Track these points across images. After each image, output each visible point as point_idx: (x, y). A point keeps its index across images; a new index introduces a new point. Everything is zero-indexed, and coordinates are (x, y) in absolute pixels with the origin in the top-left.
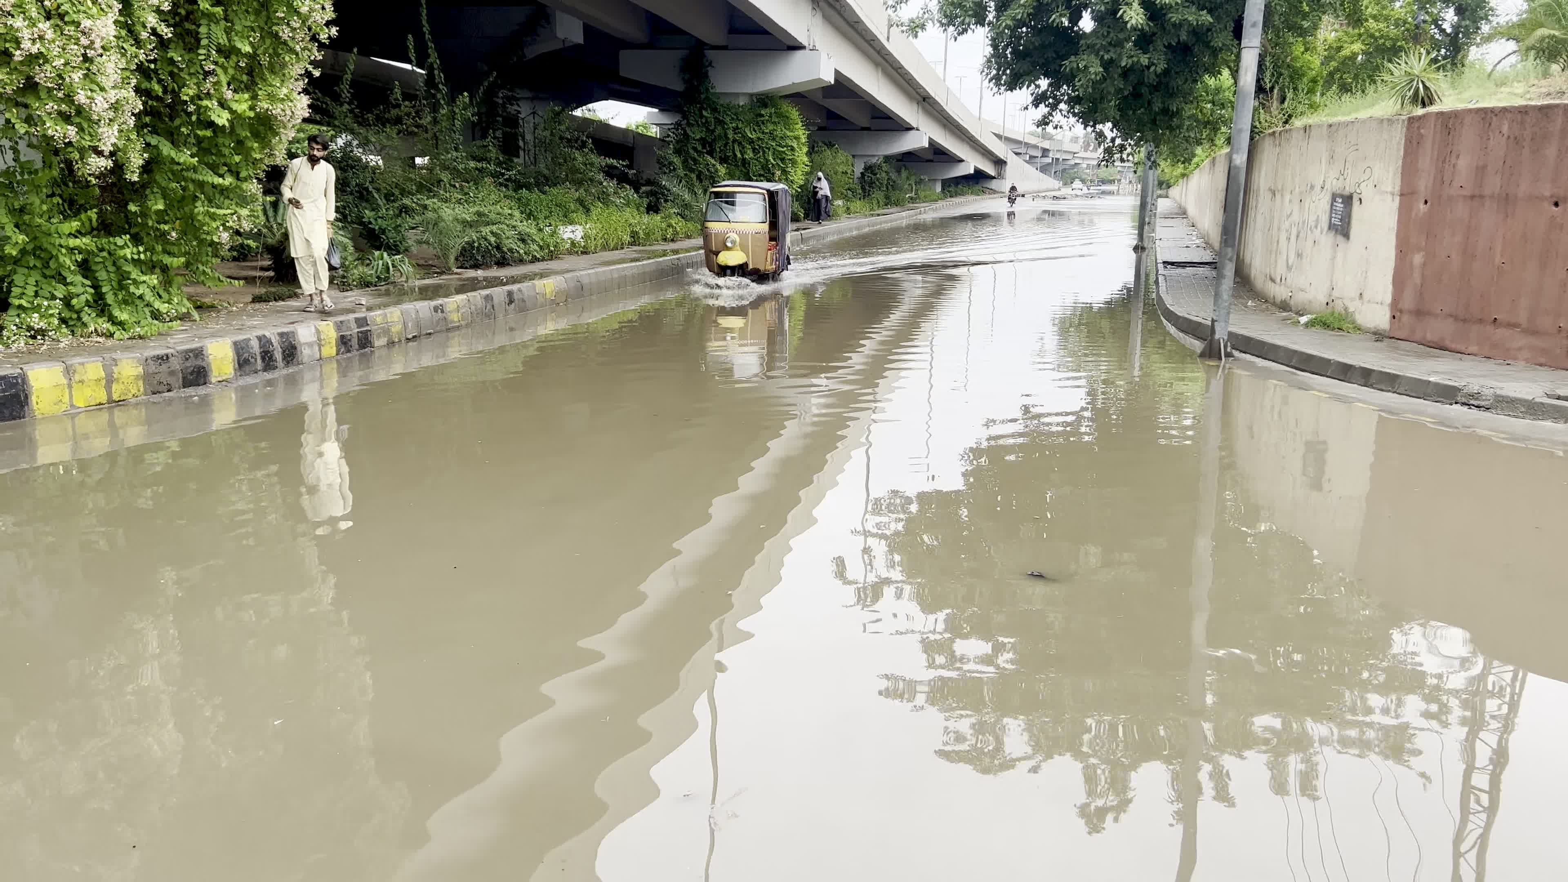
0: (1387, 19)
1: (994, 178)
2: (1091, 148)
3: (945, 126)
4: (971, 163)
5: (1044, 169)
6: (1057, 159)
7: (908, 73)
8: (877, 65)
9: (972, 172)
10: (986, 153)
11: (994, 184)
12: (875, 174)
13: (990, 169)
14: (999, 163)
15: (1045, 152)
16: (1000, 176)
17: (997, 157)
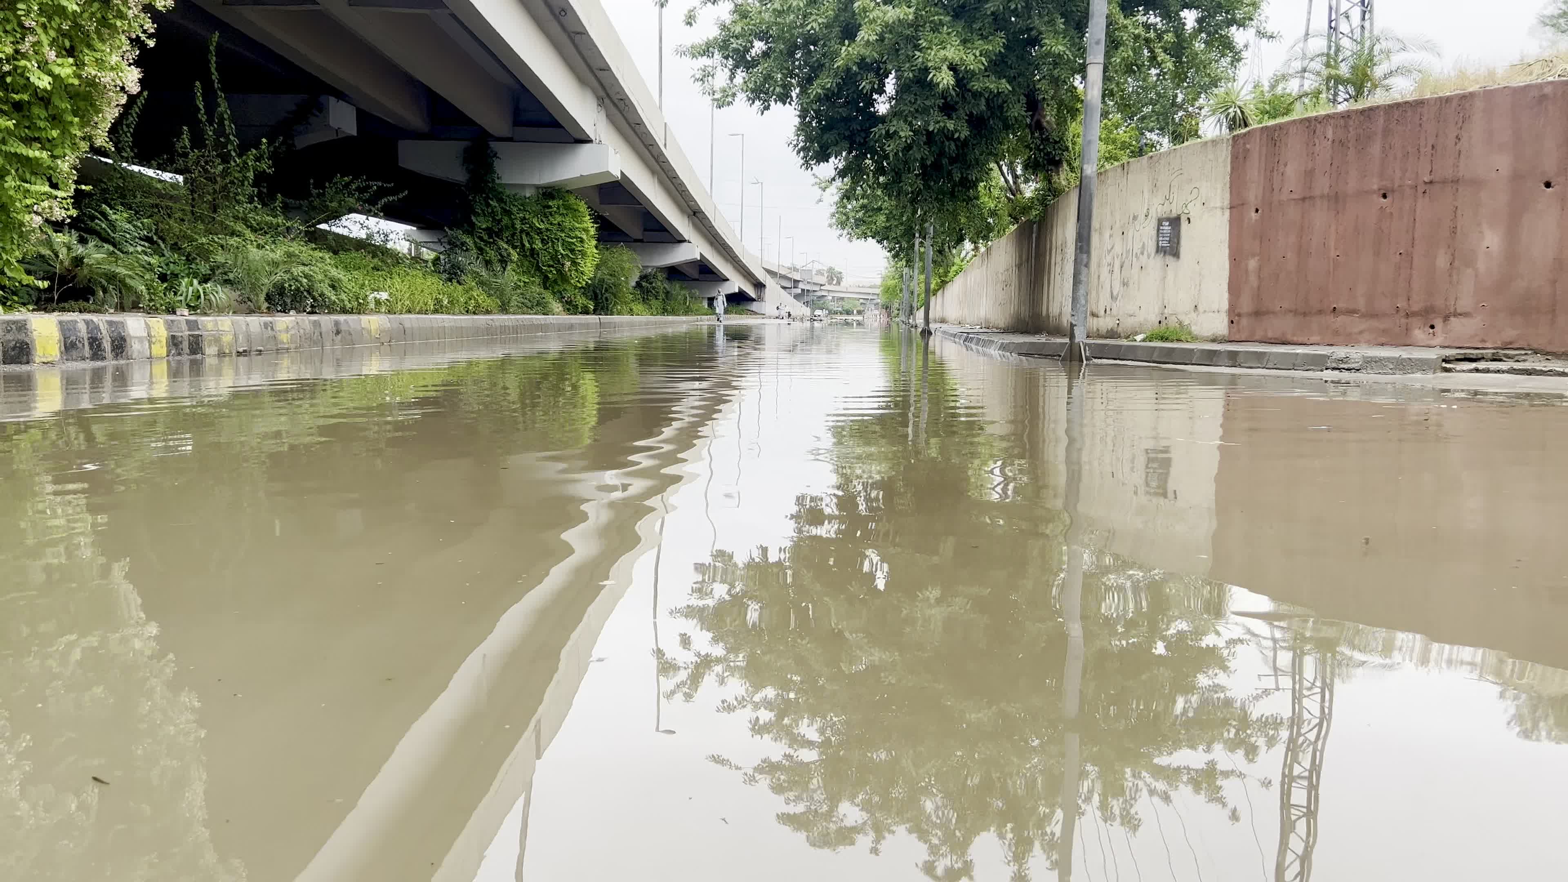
0: (1114, 142)
1: (754, 300)
2: (835, 282)
3: (712, 244)
4: (736, 284)
5: (797, 297)
6: (808, 291)
7: (682, 184)
8: (653, 172)
9: (737, 291)
10: (747, 274)
11: (754, 306)
12: (651, 283)
13: (751, 292)
14: (759, 286)
15: (796, 282)
16: (760, 299)
17: (757, 279)
